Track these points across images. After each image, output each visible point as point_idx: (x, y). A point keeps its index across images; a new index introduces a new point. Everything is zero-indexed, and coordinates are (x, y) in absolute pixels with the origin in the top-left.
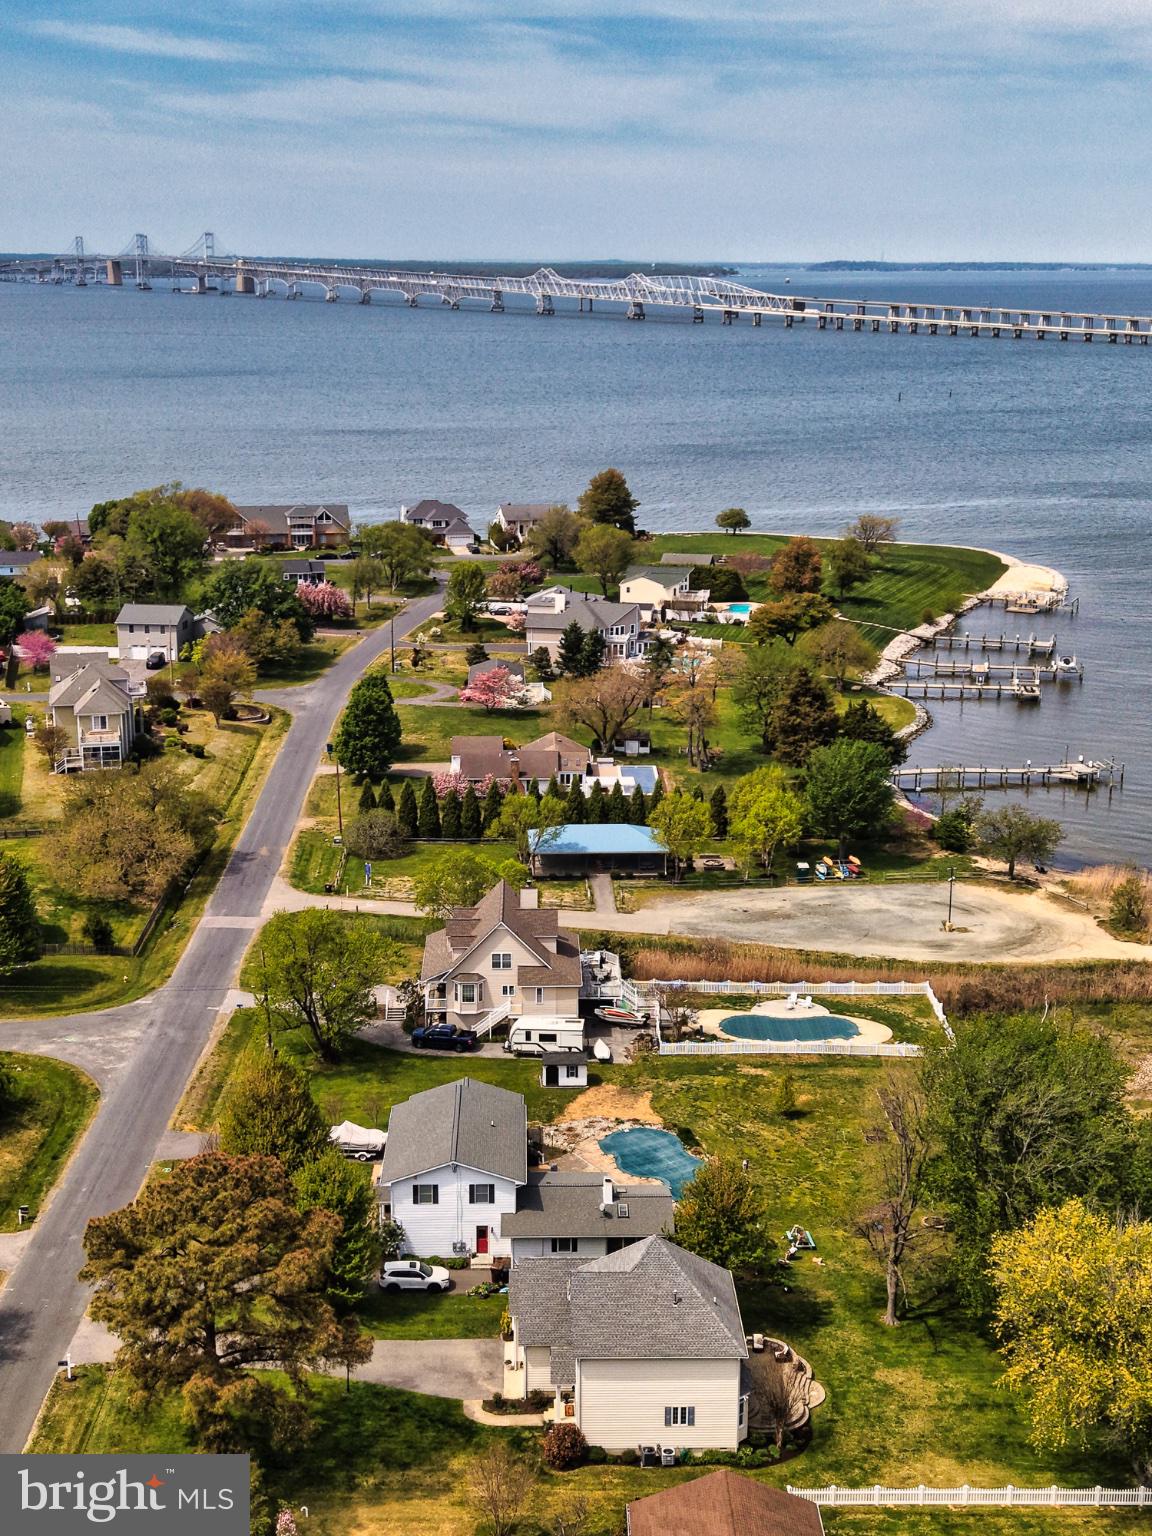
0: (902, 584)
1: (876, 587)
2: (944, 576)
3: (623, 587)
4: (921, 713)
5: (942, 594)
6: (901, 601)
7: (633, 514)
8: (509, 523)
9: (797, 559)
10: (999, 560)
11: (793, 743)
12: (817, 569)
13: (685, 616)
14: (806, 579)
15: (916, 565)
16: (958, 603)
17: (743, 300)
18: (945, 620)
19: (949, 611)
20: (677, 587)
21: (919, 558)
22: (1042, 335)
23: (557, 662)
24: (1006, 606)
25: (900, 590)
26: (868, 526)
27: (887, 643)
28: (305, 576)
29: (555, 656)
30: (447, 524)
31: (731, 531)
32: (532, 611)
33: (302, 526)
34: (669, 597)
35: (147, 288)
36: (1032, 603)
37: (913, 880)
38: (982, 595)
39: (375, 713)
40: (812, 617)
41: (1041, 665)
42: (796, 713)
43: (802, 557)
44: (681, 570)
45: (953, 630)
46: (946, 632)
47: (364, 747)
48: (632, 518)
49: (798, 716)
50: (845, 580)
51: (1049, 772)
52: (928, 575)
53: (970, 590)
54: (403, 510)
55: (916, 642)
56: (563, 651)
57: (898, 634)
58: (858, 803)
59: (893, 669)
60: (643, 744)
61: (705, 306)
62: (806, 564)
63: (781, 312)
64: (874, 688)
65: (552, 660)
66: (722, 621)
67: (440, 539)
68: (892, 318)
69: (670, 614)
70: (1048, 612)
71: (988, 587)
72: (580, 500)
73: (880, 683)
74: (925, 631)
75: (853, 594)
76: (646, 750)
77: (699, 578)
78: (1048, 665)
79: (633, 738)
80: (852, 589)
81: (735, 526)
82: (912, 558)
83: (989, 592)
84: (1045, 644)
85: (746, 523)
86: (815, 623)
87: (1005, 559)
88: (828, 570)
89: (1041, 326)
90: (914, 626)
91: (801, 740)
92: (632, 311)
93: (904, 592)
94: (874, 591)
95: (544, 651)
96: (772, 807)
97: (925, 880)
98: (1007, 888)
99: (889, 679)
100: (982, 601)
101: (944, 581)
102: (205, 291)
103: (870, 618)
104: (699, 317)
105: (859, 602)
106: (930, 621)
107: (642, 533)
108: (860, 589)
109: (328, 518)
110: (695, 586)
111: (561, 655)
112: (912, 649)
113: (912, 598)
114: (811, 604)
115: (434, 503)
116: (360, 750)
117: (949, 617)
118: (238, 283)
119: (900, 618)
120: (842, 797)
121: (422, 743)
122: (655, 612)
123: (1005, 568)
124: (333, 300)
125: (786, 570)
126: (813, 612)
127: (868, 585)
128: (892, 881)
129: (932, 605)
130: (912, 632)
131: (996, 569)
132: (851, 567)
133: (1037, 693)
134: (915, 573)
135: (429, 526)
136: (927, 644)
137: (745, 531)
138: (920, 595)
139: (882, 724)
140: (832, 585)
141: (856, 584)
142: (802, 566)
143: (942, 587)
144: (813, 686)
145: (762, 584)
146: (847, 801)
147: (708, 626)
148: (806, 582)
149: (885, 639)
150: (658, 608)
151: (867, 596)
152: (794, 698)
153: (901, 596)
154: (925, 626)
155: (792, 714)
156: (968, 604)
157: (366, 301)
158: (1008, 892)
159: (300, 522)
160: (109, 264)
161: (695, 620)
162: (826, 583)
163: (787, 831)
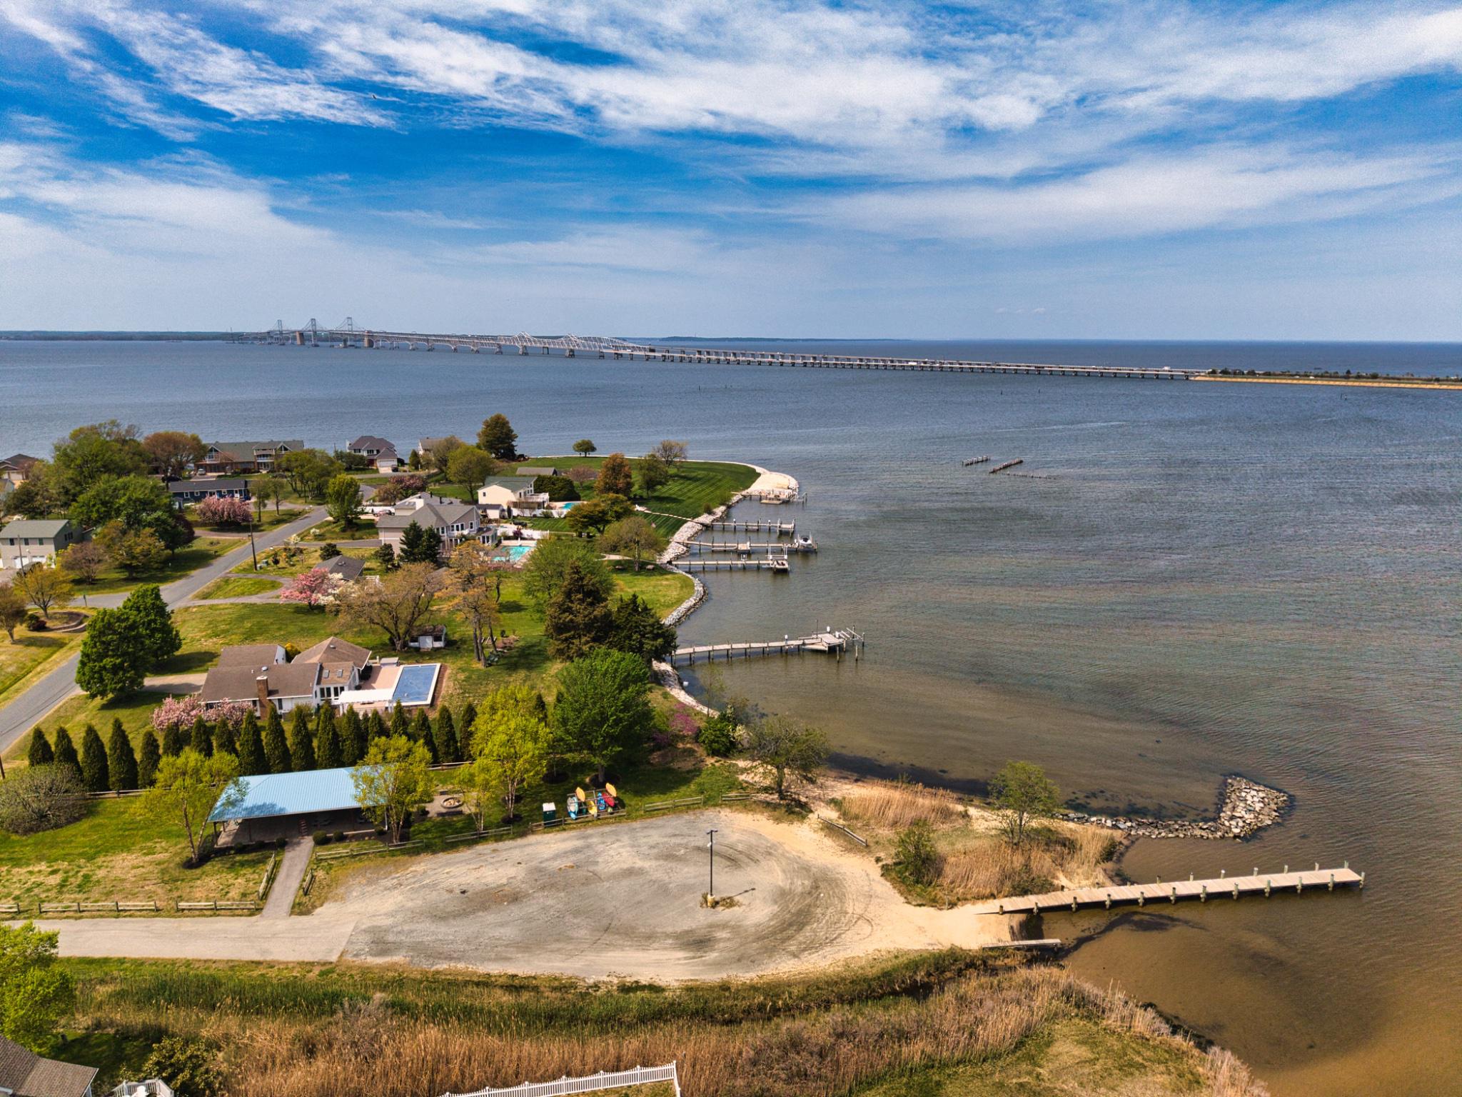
0: (691, 487)
1: (672, 489)
2: (720, 480)
3: (480, 492)
4: (699, 588)
5: (718, 492)
6: (689, 498)
7: (514, 443)
8: (426, 450)
9: (613, 469)
10: (754, 470)
11: (566, 639)
12: (628, 476)
13: (527, 513)
14: (621, 483)
15: (701, 474)
16: (729, 499)
17: (624, 348)
18: (720, 510)
19: (722, 504)
20: (522, 491)
21: (704, 469)
22: (771, 363)
23: (399, 556)
24: (761, 499)
25: (689, 491)
26: (667, 448)
27: (678, 529)
28: (240, 491)
29: (397, 550)
30: (378, 451)
31: (583, 455)
32: (398, 513)
33: (264, 456)
34: (514, 499)
35: (316, 346)
36: (777, 497)
37: (675, 809)
38: (744, 493)
39: (115, 632)
40: (616, 512)
41: (787, 543)
42: (569, 610)
43: (617, 467)
44: (526, 479)
45: (727, 516)
46: (721, 519)
47: (104, 668)
48: (513, 446)
49: (571, 613)
50: (650, 484)
51: (804, 644)
52: (709, 480)
53: (737, 489)
54: (348, 443)
55: (699, 527)
56: (405, 547)
57: (686, 522)
58: (612, 727)
59: (682, 549)
60: (437, 639)
61: (604, 351)
62: (619, 473)
63: (642, 353)
64: (663, 566)
65: (395, 555)
66: (556, 516)
67: (372, 462)
68: (697, 356)
69: (515, 512)
70: (786, 502)
71: (748, 487)
72: (479, 435)
73: (670, 562)
74: (706, 519)
75: (656, 494)
76: (438, 644)
77: (541, 485)
78: (792, 543)
79: (425, 634)
80: (655, 491)
81: (586, 451)
82: (699, 469)
83: (749, 490)
84: (788, 527)
85: (593, 449)
86: (619, 516)
87: (758, 469)
88: (637, 478)
89: (770, 359)
90: (698, 515)
91: (573, 637)
92: (567, 353)
93: (693, 492)
94: (671, 492)
95: (389, 547)
96: (510, 742)
97: (689, 808)
98: (777, 814)
99: (678, 557)
100: (745, 496)
101: (719, 484)
102: (346, 346)
103: (667, 510)
104: (602, 356)
105: (660, 499)
106: (710, 512)
107: (522, 456)
108: (662, 490)
109: (286, 449)
110: (538, 490)
111: (402, 550)
112: (697, 533)
113: (697, 496)
114: (615, 502)
115: (371, 438)
116: (99, 672)
117: (723, 508)
118: (366, 343)
119: (688, 510)
120: (594, 720)
121: (213, 650)
122: (503, 510)
123: (759, 475)
124: (414, 350)
125: (606, 477)
126: (616, 508)
127: (666, 488)
128: (651, 813)
129: (711, 500)
130: (696, 520)
131: (754, 476)
132: (652, 474)
133: (787, 566)
134: (700, 479)
135: (365, 454)
136: (707, 528)
137: (592, 455)
138: (703, 493)
139: (652, 616)
140: (641, 488)
141: (659, 487)
142: (617, 474)
143: (718, 488)
144: (585, 582)
145: (590, 488)
146: (600, 724)
147: (545, 520)
148: (621, 486)
149: (677, 525)
150: (505, 508)
151: (667, 495)
152: (568, 594)
153: (689, 494)
154: (706, 515)
155: (564, 611)
156: (735, 499)
157: (431, 350)
158: (778, 820)
159: (264, 452)
160: (297, 335)
161: (535, 516)
162: (636, 487)
163: (527, 771)
